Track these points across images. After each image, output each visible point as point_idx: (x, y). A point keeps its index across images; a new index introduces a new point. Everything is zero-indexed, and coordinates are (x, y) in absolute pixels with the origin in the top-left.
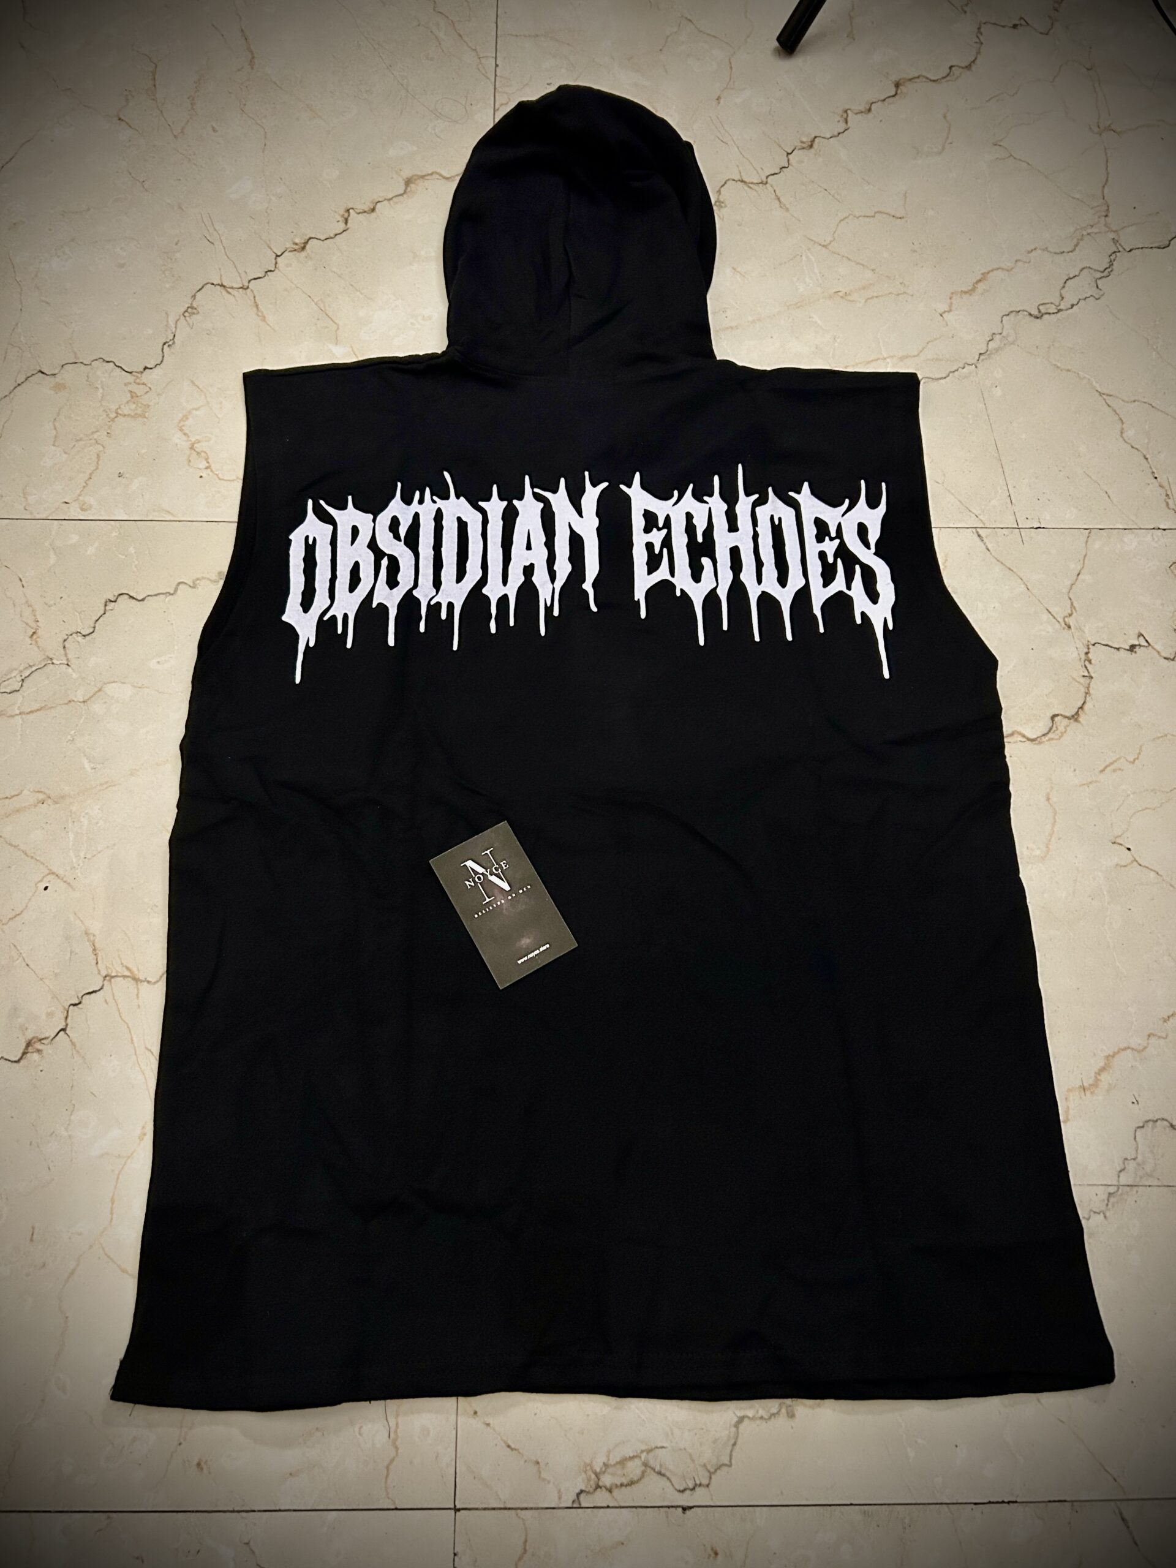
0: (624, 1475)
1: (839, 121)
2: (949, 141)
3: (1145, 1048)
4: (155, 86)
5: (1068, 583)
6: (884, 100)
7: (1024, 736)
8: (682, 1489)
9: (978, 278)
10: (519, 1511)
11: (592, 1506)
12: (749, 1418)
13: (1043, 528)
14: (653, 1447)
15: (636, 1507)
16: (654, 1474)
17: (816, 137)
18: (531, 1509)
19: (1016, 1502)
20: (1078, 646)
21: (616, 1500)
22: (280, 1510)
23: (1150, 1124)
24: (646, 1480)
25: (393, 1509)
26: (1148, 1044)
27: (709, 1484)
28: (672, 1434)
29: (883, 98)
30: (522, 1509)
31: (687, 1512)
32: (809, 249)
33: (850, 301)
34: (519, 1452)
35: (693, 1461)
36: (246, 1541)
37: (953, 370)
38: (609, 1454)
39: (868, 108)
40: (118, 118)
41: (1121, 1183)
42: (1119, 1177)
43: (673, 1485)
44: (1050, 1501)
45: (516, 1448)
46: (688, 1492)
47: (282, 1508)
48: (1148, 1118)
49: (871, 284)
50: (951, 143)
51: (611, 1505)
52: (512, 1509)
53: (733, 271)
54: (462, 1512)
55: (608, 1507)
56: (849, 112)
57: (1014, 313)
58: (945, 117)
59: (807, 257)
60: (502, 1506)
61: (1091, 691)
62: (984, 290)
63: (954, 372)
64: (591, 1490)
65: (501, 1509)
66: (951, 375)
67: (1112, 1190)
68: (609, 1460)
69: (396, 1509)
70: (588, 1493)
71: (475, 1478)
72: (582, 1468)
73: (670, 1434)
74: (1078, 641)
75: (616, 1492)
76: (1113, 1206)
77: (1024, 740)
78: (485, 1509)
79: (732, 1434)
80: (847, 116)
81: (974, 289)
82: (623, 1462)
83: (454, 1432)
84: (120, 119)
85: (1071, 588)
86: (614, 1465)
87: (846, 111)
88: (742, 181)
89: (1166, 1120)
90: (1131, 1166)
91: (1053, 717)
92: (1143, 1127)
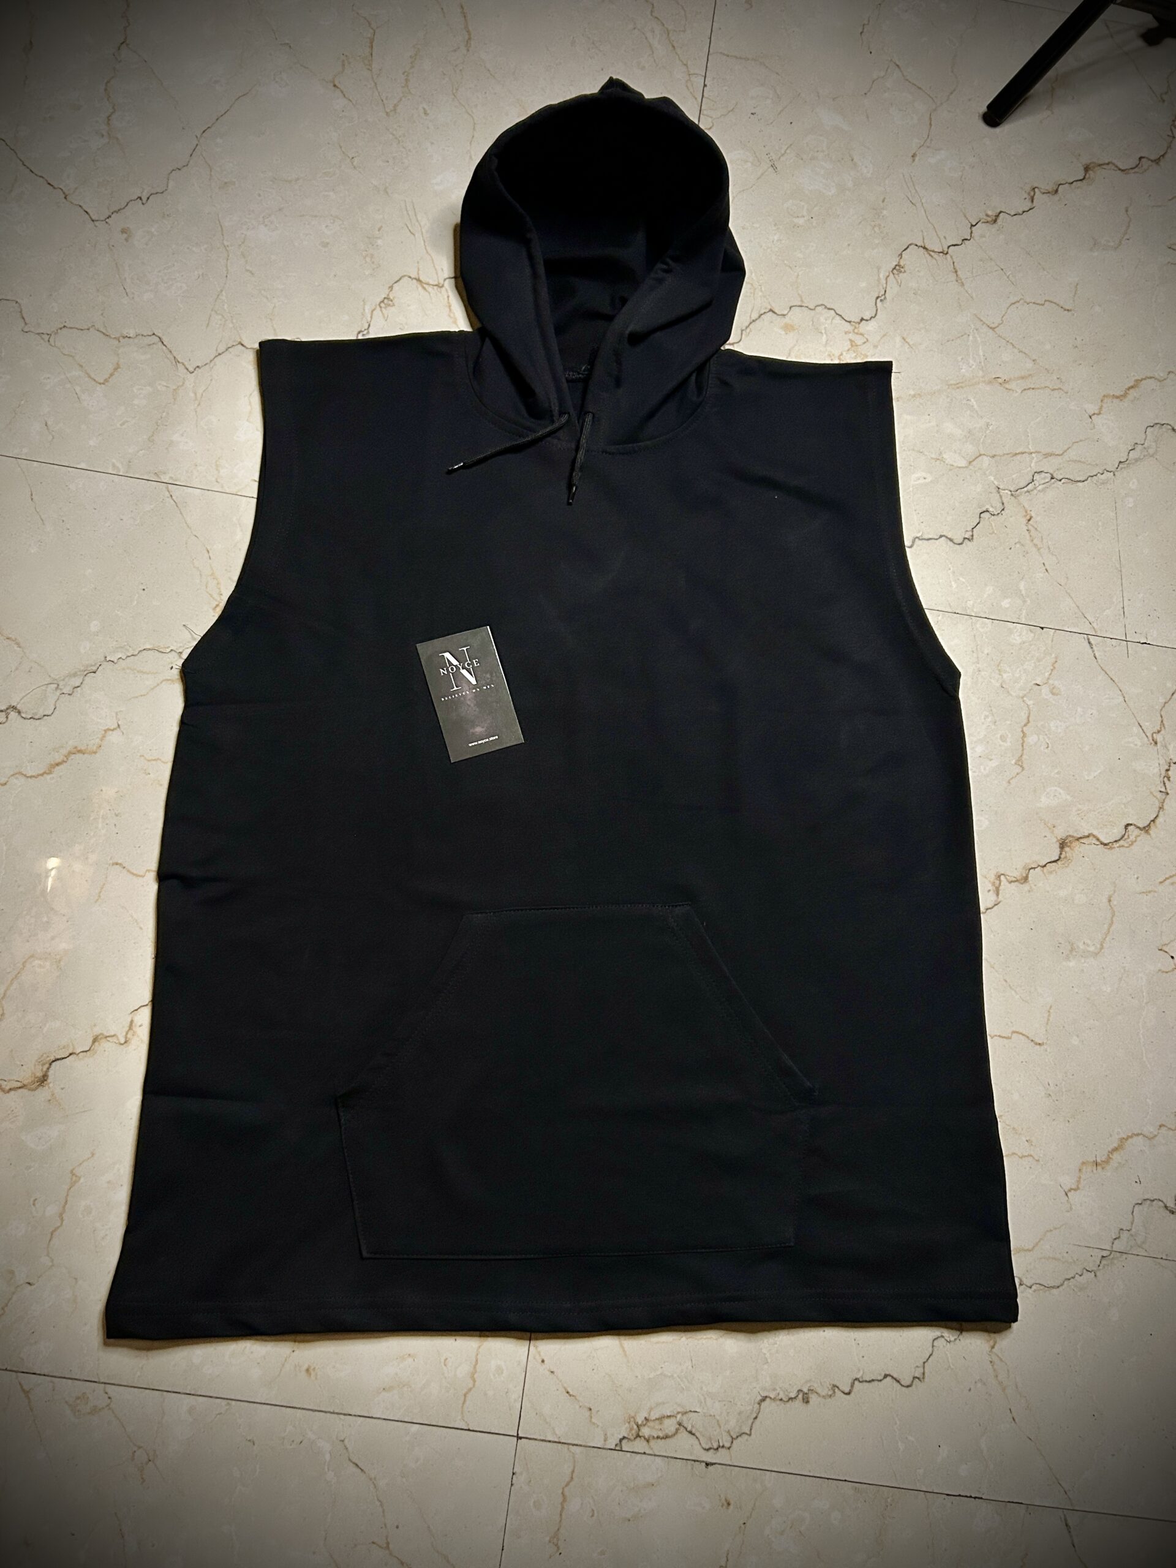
0: (661, 1429)
1: (1025, 199)
2: (1127, 237)
3: (1155, 1136)
4: (372, 55)
5: (1162, 700)
6: (1072, 183)
7: (1098, 840)
8: (707, 1447)
9: (1132, 384)
10: (571, 1446)
11: (631, 1450)
12: (771, 1398)
13: (1149, 644)
14: (688, 1410)
15: (668, 1457)
16: (687, 1433)
17: (1001, 212)
18: (581, 1446)
19: (981, 1498)
20: (1161, 763)
21: (652, 1449)
22: (372, 1418)
23: (1148, 1202)
24: (679, 1436)
25: (466, 1430)
26: (1158, 1133)
27: (730, 1447)
28: (705, 1402)
29: (1071, 181)
30: (573, 1445)
31: (709, 1467)
32: (977, 330)
33: (1007, 389)
34: (576, 1399)
35: (720, 1427)
36: (342, 1439)
37: (1092, 475)
38: (650, 1411)
39: (1055, 189)
40: (332, 85)
41: (1114, 1249)
42: (1113, 1243)
43: (700, 1444)
44: (1009, 1502)
45: (574, 1394)
46: (712, 1450)
47: (374, 1416)
48: (1146, 1197)
49: (1030, 375)
50: (1128, 239)
51: (647, 1452)
52: (565, 1443)
53: (903, 341)
54: (523, 1440)
55: (645, 1453)
56: (1036, 190)
57: (1159, 425)
58: (1127, 211)
59: (974, 337)
60: (557, 1440)
61: (1165, 807)
62: (1135, 397)
63: (1092, 476)
64: (632, 1438)
65: (555, 1442)
66: (1089, 479)
67: (1105, 1253)
68: (649, 1415)
69: (469, 1430)
70: (629, 1439)
71: (537, 1414)
72: (626, 1418)
73: (703, 1401)
74: (1161, 758)
75: (652, 1443)
76: (1104, 1267)
77: (1098, 843)
78: (543, 1440)
79: (755, 1410)
80: (1034, 194)
81: (1125, 395)
82: (661, 1419)
83: (524, 1373)
84: (335, 86)
85: (1164, 706)
86: (654, 1420)
87: (1034, 189)
88: (925, 248)
89: (1162, 1201)
90: (1125, 1235)
91: (1128, 825)
92: (1140, 1204)
